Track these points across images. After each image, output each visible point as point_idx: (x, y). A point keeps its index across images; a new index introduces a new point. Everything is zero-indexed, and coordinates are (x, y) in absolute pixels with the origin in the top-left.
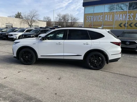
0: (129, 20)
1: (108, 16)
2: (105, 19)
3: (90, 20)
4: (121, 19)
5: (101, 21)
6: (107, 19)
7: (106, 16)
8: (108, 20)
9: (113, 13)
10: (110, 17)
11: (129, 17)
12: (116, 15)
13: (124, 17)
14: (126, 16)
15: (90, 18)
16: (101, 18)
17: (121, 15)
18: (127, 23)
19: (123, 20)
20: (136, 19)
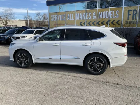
0: (88, 19)
1: (69, 15)
2: (68, 18)
3: (55, 19)
4: (81, 18)
5: (64, 20)
6: (69, 18)
7: (68, 15)
8: (71, 19)
9: (74, 12)
10: (71, 16)
11: (87, 16)
12: (77, 14)
13: (84, 16)
15: (55, 17)
16: (64, 17)
17: (81, 14)
18: (86, 22)
19: (83, 19)
20: (94, 17)
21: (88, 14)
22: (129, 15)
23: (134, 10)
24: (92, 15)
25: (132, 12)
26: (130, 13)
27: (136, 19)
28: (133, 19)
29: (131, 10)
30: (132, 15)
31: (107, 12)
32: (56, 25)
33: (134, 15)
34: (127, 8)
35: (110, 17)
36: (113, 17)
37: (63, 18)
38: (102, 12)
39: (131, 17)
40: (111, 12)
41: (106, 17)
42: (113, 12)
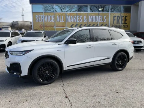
0: (79, 21)
1: (59, 17)
2: (57, 20)
3: (40, 20)
4: (72, 20)
5: (53, 21)
6: (58, 20)
8: (60, 21)
9: (64, 14)
10: (61, 18)
11: (78, 19)
12: (67, 16)
13: (74, 18)
14: (76, 18)
15: (40, 17)
16: (53, 19)
17: (72, 17)
18: (78, 25)
19: (74, 21)
20: (85, 21)
21: (79, 17)
22: (114, 20)
23: (118, 16)
24: (83, 18)
25: (116, 17)
26: (115, 19)
27: (119, 23)
28: (117, 24)
29: (115, 16)
30: (116, 20)
31: (96, 16)
32: (42, 27)
33: (118, 20)
34: (112, 14)
35: (100, 21)
36: (102, 21)
37: (51, 19)
38: (92, 16)
39: (116, 21)
40: (100, 16)
41: (96, 21)
42: (102, 16)
